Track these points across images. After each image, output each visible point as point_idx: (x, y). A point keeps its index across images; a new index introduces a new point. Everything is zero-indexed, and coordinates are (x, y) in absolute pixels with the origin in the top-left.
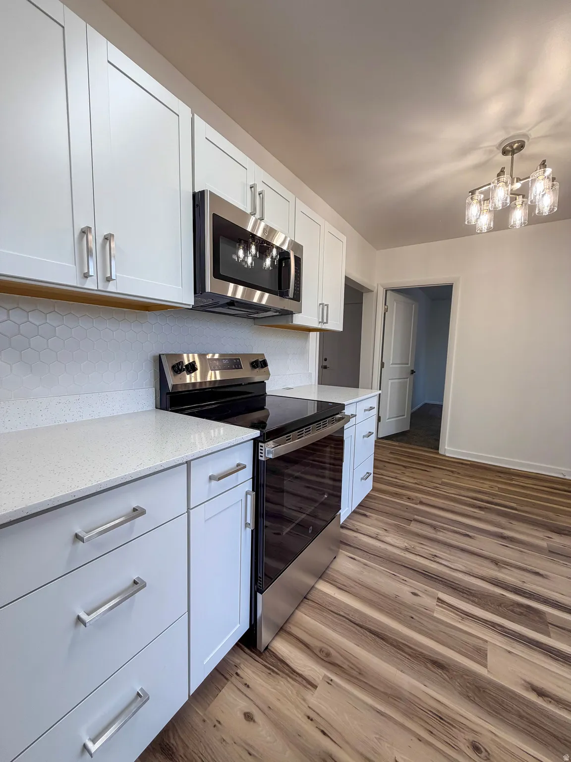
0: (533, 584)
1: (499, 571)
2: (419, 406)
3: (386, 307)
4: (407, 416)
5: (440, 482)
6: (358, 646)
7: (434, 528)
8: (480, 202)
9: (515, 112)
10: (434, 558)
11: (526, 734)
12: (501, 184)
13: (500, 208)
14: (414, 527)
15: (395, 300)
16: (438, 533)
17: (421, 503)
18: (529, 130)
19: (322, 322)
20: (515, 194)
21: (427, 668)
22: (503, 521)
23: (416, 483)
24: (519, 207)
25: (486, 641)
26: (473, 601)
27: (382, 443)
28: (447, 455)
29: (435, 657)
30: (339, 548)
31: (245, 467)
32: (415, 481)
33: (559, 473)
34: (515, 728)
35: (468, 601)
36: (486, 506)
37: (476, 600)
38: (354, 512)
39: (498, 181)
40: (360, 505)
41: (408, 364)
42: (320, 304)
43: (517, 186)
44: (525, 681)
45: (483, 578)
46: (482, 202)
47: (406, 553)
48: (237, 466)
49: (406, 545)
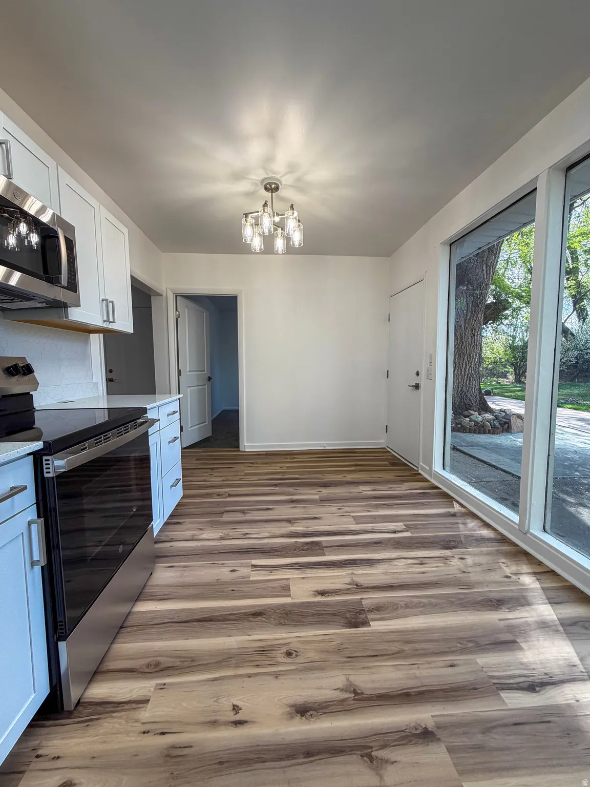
0: (314, 527)
1: (292, 526)
2: (218, 413)
3: (178, 313)
4: (208, 422)
5: (243, 474)
6: (188, 639)
7: (243, 512)
8: (252, 225)
9: (269, 159)
10: (245, 536)
11: (318, 624)
12: (266, 214)
13: (267, 234)
14: (226, 518)
15: (186, 306)
16: (247, 515)
17: (230, 495)
18: (281, 177)
19: (108, 320)
20: (277, 225)
21: (250, 621)
22: (291, 490)
23: (224, 481)
24: (280, 236)
25: (289, 579)
26: (278, 555)
27: (187, 452)
28: (247, 450)
29: (253, 610)
30: (155, 563)
31: (25, 488)
32: (223, 479)
33: (321, 446)
34: (311, 624)
35: (273, 557)
36: (280, 482)
37: (279, 553)
38: (166, 524)
39: (264, 211)
40: (172, 516)
41: (204, 371)
42: (103, 300)
43: (277, 219)
44: (314, 591)
45: (282, 536)
46: (254, 226)
47: (222, 541)
48: (11, 490)
49: (221, 534)
